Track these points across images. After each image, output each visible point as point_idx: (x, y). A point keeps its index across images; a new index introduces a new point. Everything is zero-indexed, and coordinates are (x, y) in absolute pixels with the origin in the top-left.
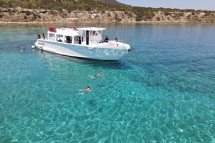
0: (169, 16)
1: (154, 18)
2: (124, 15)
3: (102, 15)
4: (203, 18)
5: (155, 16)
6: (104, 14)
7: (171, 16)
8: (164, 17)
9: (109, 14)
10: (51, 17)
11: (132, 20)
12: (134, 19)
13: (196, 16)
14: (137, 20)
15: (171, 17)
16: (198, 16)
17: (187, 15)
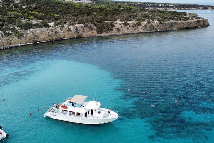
0: (128, 26)
1: (114, 29)
2: (84, 28)
3: (62, 30)
4: (158, 26)
5: (115, 27)
6: (63, 29)
7: (130, 26)
8: (123, 28)
9: (69, 28)
10: (6, 39)
11: (93, 33)
12: (95, 32)
13: (152, 25)
14: (98, 32)
15: (130, 28)
16: (154, 25)
17: (144, 25)
